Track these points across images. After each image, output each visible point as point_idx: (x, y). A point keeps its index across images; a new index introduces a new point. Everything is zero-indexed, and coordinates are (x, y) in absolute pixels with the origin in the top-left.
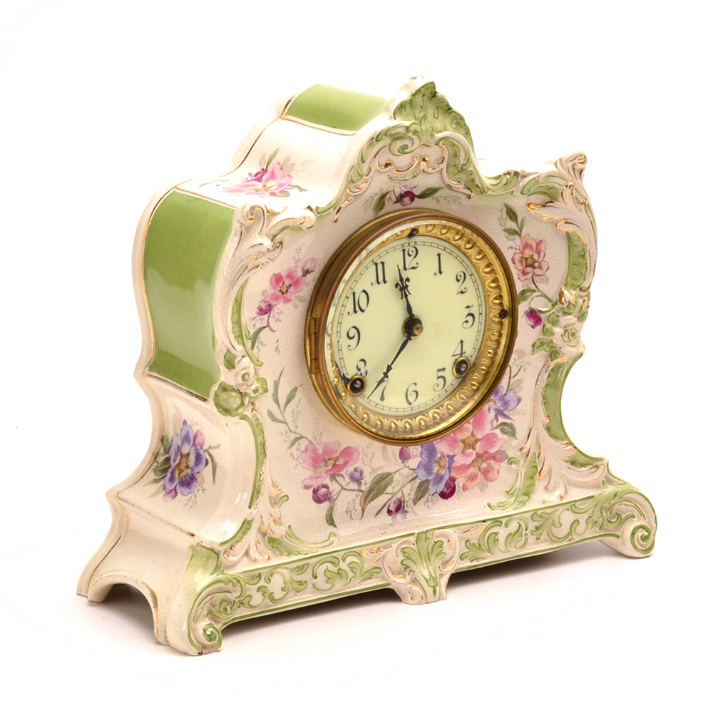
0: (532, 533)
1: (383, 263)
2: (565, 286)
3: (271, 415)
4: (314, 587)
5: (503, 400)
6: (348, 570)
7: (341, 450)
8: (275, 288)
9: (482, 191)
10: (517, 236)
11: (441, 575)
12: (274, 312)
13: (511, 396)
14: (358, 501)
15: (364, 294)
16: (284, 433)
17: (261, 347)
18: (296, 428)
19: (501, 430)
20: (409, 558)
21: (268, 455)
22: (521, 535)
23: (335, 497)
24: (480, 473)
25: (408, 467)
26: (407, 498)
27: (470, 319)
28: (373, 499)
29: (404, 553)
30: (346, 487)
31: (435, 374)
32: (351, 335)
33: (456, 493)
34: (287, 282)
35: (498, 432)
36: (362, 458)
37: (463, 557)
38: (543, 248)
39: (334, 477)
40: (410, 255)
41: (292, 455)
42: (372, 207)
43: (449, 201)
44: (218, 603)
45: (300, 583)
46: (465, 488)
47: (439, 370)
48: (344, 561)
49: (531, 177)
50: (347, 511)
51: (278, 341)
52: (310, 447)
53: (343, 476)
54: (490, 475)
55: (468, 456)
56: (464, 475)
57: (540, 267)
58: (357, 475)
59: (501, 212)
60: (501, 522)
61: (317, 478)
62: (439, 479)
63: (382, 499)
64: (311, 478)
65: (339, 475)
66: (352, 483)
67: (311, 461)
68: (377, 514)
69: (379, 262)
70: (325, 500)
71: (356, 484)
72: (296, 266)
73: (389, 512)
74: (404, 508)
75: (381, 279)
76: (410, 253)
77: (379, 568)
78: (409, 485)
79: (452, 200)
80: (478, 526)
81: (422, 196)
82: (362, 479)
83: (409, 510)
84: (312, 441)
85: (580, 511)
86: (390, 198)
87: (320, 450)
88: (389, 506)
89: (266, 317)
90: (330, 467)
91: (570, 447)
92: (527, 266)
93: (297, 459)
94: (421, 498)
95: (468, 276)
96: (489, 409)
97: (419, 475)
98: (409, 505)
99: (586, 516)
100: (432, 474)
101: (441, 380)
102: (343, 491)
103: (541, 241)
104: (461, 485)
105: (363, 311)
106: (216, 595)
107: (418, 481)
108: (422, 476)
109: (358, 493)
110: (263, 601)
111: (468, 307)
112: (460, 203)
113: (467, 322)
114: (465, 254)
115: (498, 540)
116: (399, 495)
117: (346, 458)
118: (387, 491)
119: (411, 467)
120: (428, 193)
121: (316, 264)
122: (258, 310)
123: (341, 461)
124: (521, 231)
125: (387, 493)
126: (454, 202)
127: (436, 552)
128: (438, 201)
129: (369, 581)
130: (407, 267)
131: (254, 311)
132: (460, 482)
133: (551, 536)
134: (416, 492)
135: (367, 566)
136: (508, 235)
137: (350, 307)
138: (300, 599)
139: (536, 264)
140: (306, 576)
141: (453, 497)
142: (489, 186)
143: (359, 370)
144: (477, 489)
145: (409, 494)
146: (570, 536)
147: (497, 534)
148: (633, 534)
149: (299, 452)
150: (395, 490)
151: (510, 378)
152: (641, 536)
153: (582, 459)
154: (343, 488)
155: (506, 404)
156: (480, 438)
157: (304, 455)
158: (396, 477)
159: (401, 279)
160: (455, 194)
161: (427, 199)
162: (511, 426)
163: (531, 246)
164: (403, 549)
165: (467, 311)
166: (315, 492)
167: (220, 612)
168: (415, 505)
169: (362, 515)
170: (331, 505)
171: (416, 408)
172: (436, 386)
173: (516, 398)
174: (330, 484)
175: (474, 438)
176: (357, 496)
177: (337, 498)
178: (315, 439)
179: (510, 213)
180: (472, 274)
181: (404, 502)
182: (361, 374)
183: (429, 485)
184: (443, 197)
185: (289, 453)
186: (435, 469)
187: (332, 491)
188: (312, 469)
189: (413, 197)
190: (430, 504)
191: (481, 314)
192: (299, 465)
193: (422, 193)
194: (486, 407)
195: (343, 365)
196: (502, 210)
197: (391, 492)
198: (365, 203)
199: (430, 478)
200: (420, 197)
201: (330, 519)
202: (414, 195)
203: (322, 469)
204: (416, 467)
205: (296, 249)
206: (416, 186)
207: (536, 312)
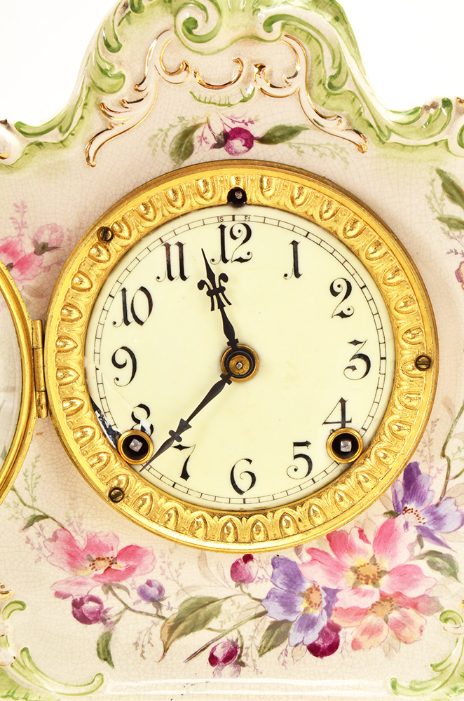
1: (180, 245)
5: (433, 514)
7: (120, 548)
9: (382, 134)
13: (447, 508)
14: (156, 631)
15: (142, 294)
16: (12, 505)
18: (34, 500)
19: (428, 561)
23: (114, 619)
24: (386, 627)
25: (249, 595)
26: (247, 643)
27: (361, 364)
28: (184, 633)
30: (133, 607)
31: (290, 451)
32: (120, 361)
33: (339, 650)
35: (423, 564)
36: (161, 568)
39: (110, 588)
40: (234, 237)
41: (28, 541)
42: (167, 149)
43: (322, 155)
46: (356, 645)
47: (296, 444)
50: (136, 644)
52: (61, 534)
53: (126, 589)
54: (406, 632)
55: (364, 595)
56: (358, 623)
58: (153, 591)
59: (432, 185)
61: (80, 584)
63: (200, 638)
64: (68, 582)
65: (119, 587)
66: (144, 602)
67: (66, 557)
68: (190, 658)
69: (173, 242)
70: (96, 620)
71: (151, 604)
72: (19, 235)
73: (213, 660)
74: (240, 656)
75: (175, 271)
76: (236, 233)
78: (251, 623)
79: (328, 152)
81: (267, 140)
82: (162, 600)
83: (250, 662)
84: (66, 527)
86: (203, 138)
87: (81, 542)
88: (214, 649)
90: (101, 572)
93: (40, 549)
94: (273, 647)
95: (355, 288)
96: (406, 525)
97: (271, 612)
98: (250, 654)
100: (295, 612)
101: (302, 463)
102: (128, 612)
104: (350, 638)
105: (141, 323)
107: (267, 621)
108: (276, 612)
109: (156, 620)
111: (355, 343)
112: (344, 159)
113: (354, 368)
114: (349, 248)
116: (233, 636)
117: (131, 563)
118: (210, 625)
119: (253, 596)
120: (278, 134)
121: (62, 236)
123: (121, 565)
125: (209, 629)
126: (334, 157)
128: (300, 152)
130: (228, 257)
132: (348, 635)
134: (264, 637)
136: (447, 229)
137: (119, 317)
141: (332, 656)
142: (392, 126)
143: (138, 422)
144: (378, 652)
145: (252, 637)
149: (41, 539)
150: (227, 626)
151: (447, 477)
154: (127, 608)
155: (438, 519)
156: (388, 570)
157: (52, 544)
158: (226, 606)
159: (210, 275)
160: (333, 140)
161: (279, 145)
162: (449, 559)
165: (355, 350)
166: (77, 604)
168: (261, 656)
169: (164, 655)
170: (107, 630)
171: (252, 501)
172: (291, 471)
173: (459, 513)
174: (102, 596)
175: (376, 567)
176: (155, 624)
177: (118, 621)
178: (71, 524)
179: (450, 188)
180: (365, 286)
181: (242, 648)
182: (143, 429)
183: (289, 628)
184: (309, 145)
185: (24, 537)
186: (302, 605)
187: (108, 609)
188: (67, 568)
189: (249, 141)
190: (289, 659)
191: (385, 358)
192: (43, 560)
193: (267, 134)
194: (400, 520)
195: (106, 410)
196: (433, 181)
197: (219, 628)
198: (151, 139)
199: (292, 618)
200: (263, 140)
201: (104, 651)
202: (252, 136)
203: (86, 573)
204: (263, 596)
205: (16, 206)
206: (253, 119)
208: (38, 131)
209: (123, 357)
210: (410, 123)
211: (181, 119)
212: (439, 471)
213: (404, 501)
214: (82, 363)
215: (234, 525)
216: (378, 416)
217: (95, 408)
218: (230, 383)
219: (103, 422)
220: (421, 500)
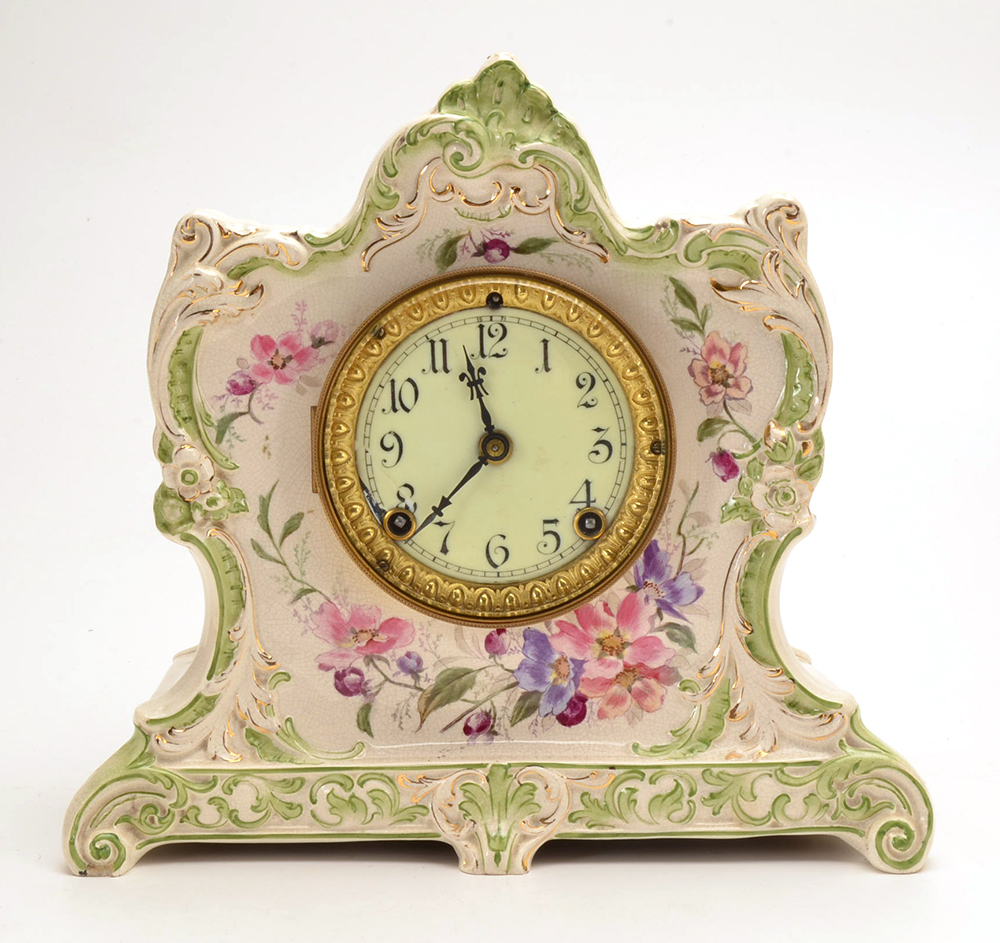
0: (704, 801)
1: (443, 342)
2: (777, 419)
3: (257, 547)
4: (314, 816)
5: (671, 587)
6: (368, 801)
7: (382, 621)
8: (260, 358)
9: (620, 250)
10: (696, 333)
11: (525, 838)
12: (261, 393)
13: (683, 583)
14: (414, 703)
15: (409, 385)
16: (282, 579)
17: (235, 442)
18: (303, 574)
19: (667, 633)
20: (471, 801)
21: (249, 604)
22: (678, 800)
23: (374, 691)
24: (629, 696)
25: (502, 666)
26: (499, 714)
27: (603, 449)
28: (441, 704)
29: (465, 791)
30: (392, 679)
31: (540, 528)
32: (387, 444)
33: (586, 719)
34: (284, 352)
35: (662, 636)
36: (420, 639)
37: (574, 817)
38: (743, 357)
39: (372, 661)
40: (491, 336)
41: (296, 613)
42: (433, 257)
43: (569, 264)
44: (140, 808)
45: (290, 806)
46: (602, 715)
47: (546, 522)
48: (361, 784)
49: (697, 232)
50: (395, 715)
51: (267, 438)
52: (327, 607)
53: (386, 661)
54: (648, 702)
55: (609, 666)
56: (603, 694)
57: (737, 386)
58: (412, 663)
59: (666, 291)
60: (644, 775)
61: (342, 656)
62: (557, 693)
63: (457, 708)
64: (331, 654)
65: (380, 659)
66: (402, 674)
67: (330, 629)
68: (445, 729)
69: (437, 339)
70: (357, 692)
71: (410, 676)
72: (299, 330)
73: (467, 730)
74: (493, 726)
75: (439, 364)
76: (493, 332)
77: (425, 807)
78: (504, 694)
79: (575, 262)
80: (604, 774)
81: (522, 250)
82: (420, 671)
83: (502, 731)
84: (332, 600)
85: (792, 781)
86: (465, 247)
87: (346, 615)
88: (468, 720)
89: (245, 398)
90: (364, 644)
91: (784, 678)
92: (714, 382)
93: (306, 622)
94: (524, 717)
95: (598, 382)
96: (647, 599)
97: (522, 682)
98: (502, 722)
99: (804, 791)
100: (545, 683)
101: (551, 539)
102: (388, 684)
103: (738, 345)
104: (596, 708)
105: (407, 410)
106: (138, 795)
107: (519, 692)
108: (527, 684)
109: (414, 691)
110: (219, 821)
111: (598, 430)
112: (589, 268)
113: (597, 453)
114: (593, 346)
115: (635, 801)
116: (487, 707)
117: (392, 636)
118: (465, 697)
119: (506, 667)
120: (531, 245)
121: (337, 332)
122: (229, 386)
123: (382, 638)
124: (703, 326)
125: (464, 700)
126: (580, 266)
127: (519, 800)
128: (550, 261)
129: (409, 825)
130: (486, 352)
131: (222, 388)
132: (593, 705)
133: (740, 814)
134: (516, 708)
135: (405, 801)
136: (680, 329)
137: (388, 405)
138: (275, 830)
139: (731, 381)
140: (301, 798)
141: (579, 725)
142: (628, 241)
143: (402, 500)
144: (622, 721)
145: (505, 709)
146: (773, 819)
147: (633, 791)
148: (882, 833)
149: (308, 612)
150: (481, 697)
151: (683, 554)
152: (894, 839)
153: (807, 702)
154: (387, 679)
155: (676, 594)
156: (631, 641)
157: (318, 617)
158: (480, 677)
159: (470, 368)
160: (579, 252)
161: (532, 255)
162: (686, 631)
163: (721, 352)
164: (464, 785)
165: (598, 436)
166: (339, 676)
167: (140, 821)
168: (512, 726)
169: (421, 726)
170: (367, 702)
171: (506, 574)
172: (541, 546)
173: (693, 587)
174: (364, 669)
175: (619, 639)
176: (413, 696)
177: (377, 692)
178: (337, 598)
179: (682, 294)
180: (607, 380)
181: (495, 719)
182: (407, 507)
183: (539, 699)
184: (559, 256)
185: (292, 610)
186: (551, 677)
187: (369, 680)
188: (331, 641)
189: (506, 250)
190: (539, 728)
191: (625, 444)
192: (309, 632)
193: (522, 245)
194: (641, 594)
195: (374, 489)
196: (667, 287)
197: (473, 699)
198: (419, 248)
199: (542, 689)
200: (518, 250)
201: (364, 723)
202: (508, 246)
203: (350, 645)
204: (515, 667)
205: (297, 304)
206: (509, 232)
207: (728, 455)
208: (323, 242)
209: (390, 441)
210: (643, 240)
211: (446, 231)
212: (676, 547)
213: (644, 576)
214: (352, 446)
215: (488, 596)
216: (620, 497)
217: (363, 487)
218: (486, 464)
219: (371, 502)
220: (660, 574)
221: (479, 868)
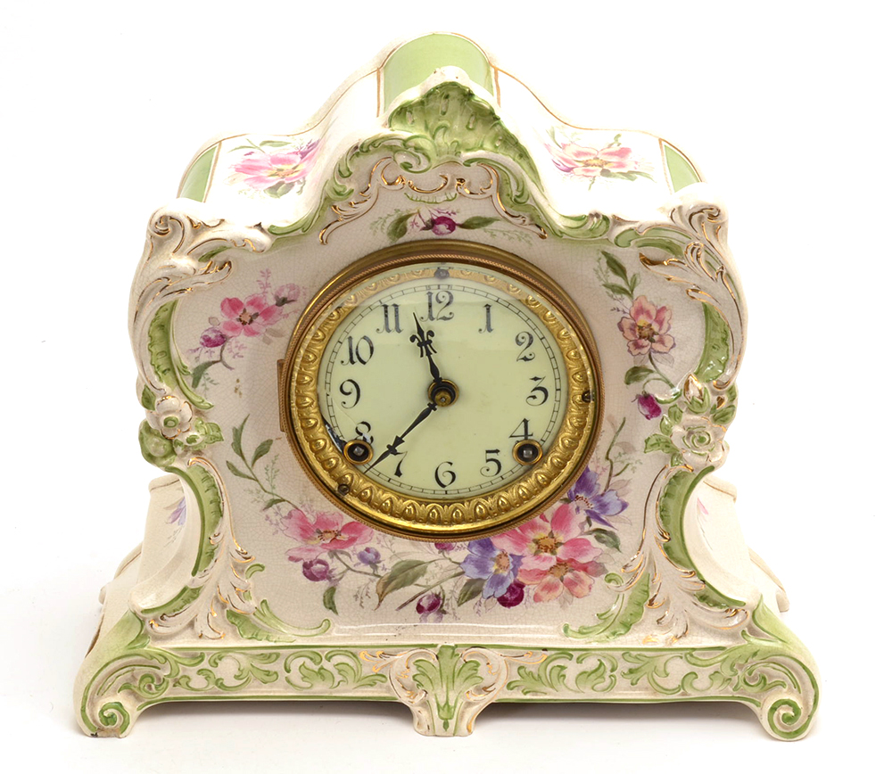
0: (624, 675)
1: (396, 306)
2: (696, 374)
3: (231, 466)
4: (288, 681)
5: (599, 501)
6: (335, 672)
7: (344, 524)
8: (230, 316)
9: (558, 234)
10: (625, 296)
11: (469, 704)
12: (231, 345)
13: (610, 498)
14: (373, 587)
15: (365, 342)
16: (255, 492)
17: (209, 385)
18: (273, 488)
19: (596, 537)
20: (424, 674)
21: (226, 513)
22: (601, 676)
23: (338, 577)
24: (561, 584)
25: (450, 559)
26: (448, 596)
27: (540, 394)
28: (396, 588)
29: (419, 666)
30: (354, 568)
31: (483, 456)
32: (346, 389)
33: (523, 602)
34: (251, 310)
35: (591, 538)
36: (377, 538)
37: (512, 686)
38: (667, 318)
39: (335, 554)
40: (439, 302)
41: (267, 518)
42: (385, 231)
43: (510, 238)
44: (139, 678)
45: (268, 673)
46: (537, 598)
47: (488, 452)
48: (329, 659)
49: (627, 227)
50: (356, 596)
51: (238, 381)
52: (295, 514)
53: (348, 555)
54: (578, 589)
55: (544, 560)
56: (539, 582)
57: (662, 342)
58: (371, 556)
59: (598, 262)
60: (572, 656)
61: (310, 550)
62: (498, 581)
63: (411, 590)
64: (300, 549)
65: (342, 553)
66: (362, 564)
67: (299, 531)
68: (401, 607)
69: (390, 304)
70: (323, 578)
71: (369, 566)
72: (264, 292)
73: (420, 609)
74: (442, 606)
75: (392, 325)
76: (440, 298)
77: (384, 676)
78: (452, 581)
79: (515, 237)
80: (537, 653)
81: (466, 226)
82: (379, 562)
83: (450, 611)
84: (299, 508)
85: (699, 663)
86: (414, 223)
87: (312, 519)
88: (421, 600)
89: (217, 350)
90: (328, 542)
91: (696, 579)
92: (641, 337)
93: (277, 524)
94: (469, 598)
95: (536, 340)
96: (578, 509)
97: (467, 572)
98: (450, 604)
99: (711, 670)
100: (487, 573)
101: (493, 466)
102: (350, 572)
103: (664, 309)
104: (532, 593)
105: (364, 363)
106: (137, 667)
107: (465, 579)
108: (472, 572)
109: (373, 577)
110: (207, 686)
111: (536, 379)
112: (528, 242)
115: (564, 676)
116: (437, 590)
117: (353, 535)
118: (417, 582)
119: (453, 560)
120: (475, 222)
121: (299, 292)
122: (203, 341)
123: (344, 537)
124: (632, 291)
125: (417, 585)
126: (520, 240)
127: (464, 675)
128: (493, 236)
129: (370, 689)
130: (434, 316)
131: (197, 343)
132: (530, 590)
133: (654, 685)
134: (462, 591)
135: (366, 671)
136: (611, 293)
137: (346, 357)
138: (256, 692)
139: (656, 337)
140: (277, 667)
141: (518, 606)
142: (564, 228)
143: (361, 434)
144: (555, 604)
145: (452, 592)
146: (682, 691)
147: (563, 668)
148: (773, 709)
149: (278, 517)
150: (431, 583)
151: (610, 475)
152: (784, 714)
153: (715, 597)
154: (349, 568)
155: (604, 507)
156: (563, 542)
157: (288, 521)
158: (431, 567)
159: (420, 331)
161: (476, 230)
162: (612, 535)
163: (648, 314)
164: (417, 661)
165: (535, 384)
166: (307, 566)
167: (139, 688)
168: (459, 605)
169: (379, 605)
170: (332, 585)
171: (452, 492)
172: (484, 471)
173: (619, 502)
174: (329, 560)
175: (553, 540)
176: (372, 581)
177: (341, 578)
178: (304, 506)
179: (613, 264)
180: (544, 338)
181: (443, 600)
182: (365, 439)
183: (482, 585)
184: (501, 231)
185: (264, 516)
186: (493, 568)
187: (333, 569)
188: (300, 539)
189: (452, 226)
190: (482, 608)
191: (560, 390)
192: (280, 532)
193: (467, 222)
194: (573, 505)
195: (335, 425)
196: (600, 259)
197: (425, 584)
198: (372, 224)
199: (485, 577)
200: (462, 226)
201: (329, 602)
202: (454, 223)
203: (315, 542)
204: (462, 560)
205: (262, 272)
206: (455, 211)
207: (652, 398)
208: (286, 231)
209: (349, 387)
210: (577, 228)
211: (397, 211)
212: (604, 470)
213: (576, 491)
214: (315, 391)
215: (437, 511)
216: (554, 431)
217: (325, 422)
218: (435, 409)
219: (332, 433)
220: (589, 490)
221: (431, 731)
